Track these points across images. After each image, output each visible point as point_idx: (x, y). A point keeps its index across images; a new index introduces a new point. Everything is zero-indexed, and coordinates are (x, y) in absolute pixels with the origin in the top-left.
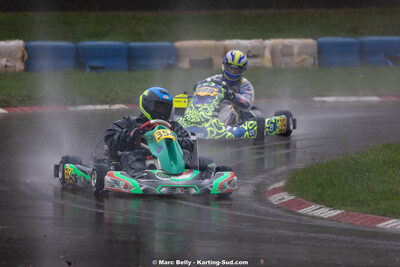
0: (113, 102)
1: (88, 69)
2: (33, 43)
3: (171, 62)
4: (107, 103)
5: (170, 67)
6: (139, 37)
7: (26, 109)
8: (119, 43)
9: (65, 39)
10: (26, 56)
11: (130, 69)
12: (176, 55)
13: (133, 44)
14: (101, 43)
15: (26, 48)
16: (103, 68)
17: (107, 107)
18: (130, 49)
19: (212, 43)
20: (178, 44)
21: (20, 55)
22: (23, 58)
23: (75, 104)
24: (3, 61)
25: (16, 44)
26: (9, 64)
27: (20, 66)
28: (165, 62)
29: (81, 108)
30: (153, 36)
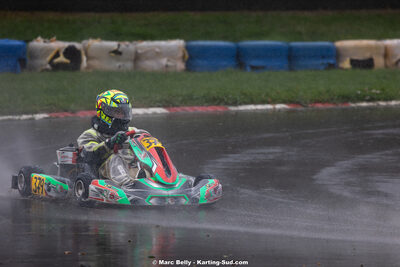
0: (274, 102)
1: (248, 68)
2: (194, 43)
3: (332, 61)
4: (268, 103)
5: (331, 66)
6: (299, 37)
7: (187, 108)
8: (279, 43)
9: (225, 38)
10: (187, 56)
11: (291, 69)
12: (337, 55)
13: (293, 44)
14: (261, 42)
15: (187, 48)
16: (263, 68)
17: (269, 107)
18: (290, 49)
19: (372, 42)
20: (339, 44)
21: (180, 54)
22: (184, 57)
23: (235, 104)
24: (164, 61)
25: (177, 44)
26: (170, 64)
27: (181, 66)
28: (325, 61)
29: (242, 108)
30: (313, 36)
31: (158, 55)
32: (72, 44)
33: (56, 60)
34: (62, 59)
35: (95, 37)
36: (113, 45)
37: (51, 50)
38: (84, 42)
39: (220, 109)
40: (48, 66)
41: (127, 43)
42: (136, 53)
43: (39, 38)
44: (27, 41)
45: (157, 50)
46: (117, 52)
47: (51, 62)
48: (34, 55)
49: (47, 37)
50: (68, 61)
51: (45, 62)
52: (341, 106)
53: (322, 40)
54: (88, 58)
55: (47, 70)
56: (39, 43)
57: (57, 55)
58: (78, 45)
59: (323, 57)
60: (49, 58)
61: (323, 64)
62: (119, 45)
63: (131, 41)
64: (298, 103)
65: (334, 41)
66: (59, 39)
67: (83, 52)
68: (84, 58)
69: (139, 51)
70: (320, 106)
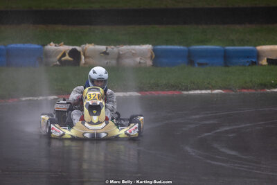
0: (213, 88)
1: (197, 65)
2: (159, 47)
3: (254, 60)
4: (210, 89)
5: (254, 63)
6: (232, 43)
7: (153, 92)
8: (218, 47)
9: (180, 44)
10: (154, 56)
11: (226, 65)
12: (258, 55)
13: (227, 48)
14: (205, 47)
15: (154, 50)
16: (207, 64)
17: (209, 91)
18: (226, 52)
20: (259, 48)
21: (149, 55)
22: (152, 57)
23: (187, 89)
24: (138, 59)
25: (147, 47)
26: (142, 61)
27: (149, 63)
28: (250, 60)
29: (191, 92)
30: (242, 42)
31: (134, 55)
32: (74, 47)
33: (63, 59)
34: (67, 57)
35: (90, 43)
36: (103, 48)
37: (60, 51)
38: (83, 46)
39: (176, 93)
40: (58, 63)
41: (113, 47)
42: (119, 53)
43: (52, 43)
44: (44, 45)
45: (133, 52)
46: (105, 53)
47: (60, 60)
48: (47, 55)
49: (57, 42)
50: (71, 59)
51: (55, 60)
52: (259, 91)
53: (247, 45)
54: (85, 57)
55: (57, 65)
56: (51, 47)
57: (64, 55)
58: (78, 48)
59: (248, 57)
60: (58, 57)
61: (248, 62)
62: (107, 48)
63: (115, 45)
64: (230, 89)
65: (256, 46)
66: (65, 44)
67: (82, 53)
68: (83, 57)
69: (121, 53)
70: (246, 91)
